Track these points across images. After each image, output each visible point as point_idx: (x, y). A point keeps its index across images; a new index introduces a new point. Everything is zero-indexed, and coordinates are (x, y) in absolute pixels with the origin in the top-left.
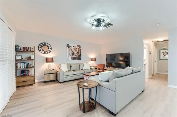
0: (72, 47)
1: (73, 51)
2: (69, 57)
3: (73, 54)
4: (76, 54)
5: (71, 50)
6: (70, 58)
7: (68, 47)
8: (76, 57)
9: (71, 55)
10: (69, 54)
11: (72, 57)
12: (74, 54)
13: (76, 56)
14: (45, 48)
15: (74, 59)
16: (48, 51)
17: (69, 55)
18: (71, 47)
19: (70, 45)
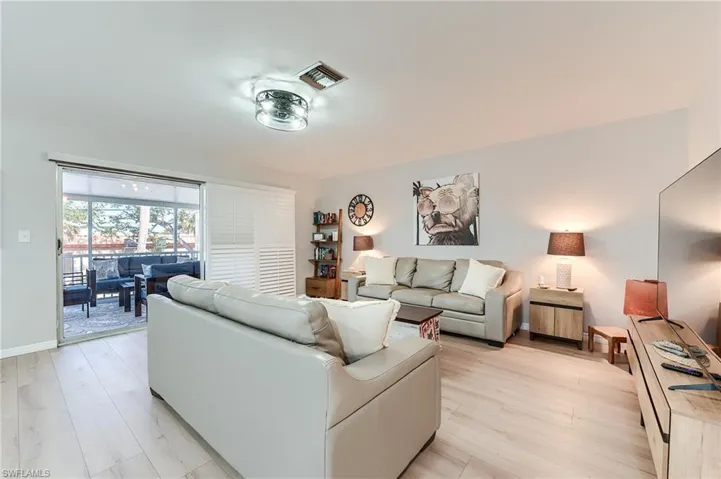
0: (430, 190)
1: (434, 207)
2: (422, 232)
3: (437, 219)
4: (450, 219)
5: (427, 203)
6: (425, 238)
7: (418, 195)
8: (451, 229)
9: (430, 223)
10: (421, 219)
11: (434, 231)
12: (443, 219)
13: (450, 225)
14: (360, 210)
15: (441, 239)
16: (366, 217)
17: (421, 225)
18: (428, 193)
19: (425, 184)
